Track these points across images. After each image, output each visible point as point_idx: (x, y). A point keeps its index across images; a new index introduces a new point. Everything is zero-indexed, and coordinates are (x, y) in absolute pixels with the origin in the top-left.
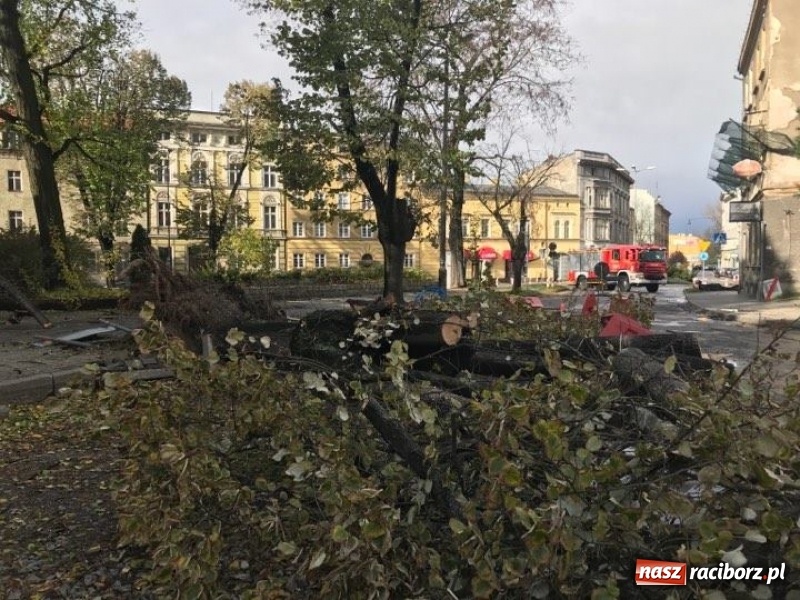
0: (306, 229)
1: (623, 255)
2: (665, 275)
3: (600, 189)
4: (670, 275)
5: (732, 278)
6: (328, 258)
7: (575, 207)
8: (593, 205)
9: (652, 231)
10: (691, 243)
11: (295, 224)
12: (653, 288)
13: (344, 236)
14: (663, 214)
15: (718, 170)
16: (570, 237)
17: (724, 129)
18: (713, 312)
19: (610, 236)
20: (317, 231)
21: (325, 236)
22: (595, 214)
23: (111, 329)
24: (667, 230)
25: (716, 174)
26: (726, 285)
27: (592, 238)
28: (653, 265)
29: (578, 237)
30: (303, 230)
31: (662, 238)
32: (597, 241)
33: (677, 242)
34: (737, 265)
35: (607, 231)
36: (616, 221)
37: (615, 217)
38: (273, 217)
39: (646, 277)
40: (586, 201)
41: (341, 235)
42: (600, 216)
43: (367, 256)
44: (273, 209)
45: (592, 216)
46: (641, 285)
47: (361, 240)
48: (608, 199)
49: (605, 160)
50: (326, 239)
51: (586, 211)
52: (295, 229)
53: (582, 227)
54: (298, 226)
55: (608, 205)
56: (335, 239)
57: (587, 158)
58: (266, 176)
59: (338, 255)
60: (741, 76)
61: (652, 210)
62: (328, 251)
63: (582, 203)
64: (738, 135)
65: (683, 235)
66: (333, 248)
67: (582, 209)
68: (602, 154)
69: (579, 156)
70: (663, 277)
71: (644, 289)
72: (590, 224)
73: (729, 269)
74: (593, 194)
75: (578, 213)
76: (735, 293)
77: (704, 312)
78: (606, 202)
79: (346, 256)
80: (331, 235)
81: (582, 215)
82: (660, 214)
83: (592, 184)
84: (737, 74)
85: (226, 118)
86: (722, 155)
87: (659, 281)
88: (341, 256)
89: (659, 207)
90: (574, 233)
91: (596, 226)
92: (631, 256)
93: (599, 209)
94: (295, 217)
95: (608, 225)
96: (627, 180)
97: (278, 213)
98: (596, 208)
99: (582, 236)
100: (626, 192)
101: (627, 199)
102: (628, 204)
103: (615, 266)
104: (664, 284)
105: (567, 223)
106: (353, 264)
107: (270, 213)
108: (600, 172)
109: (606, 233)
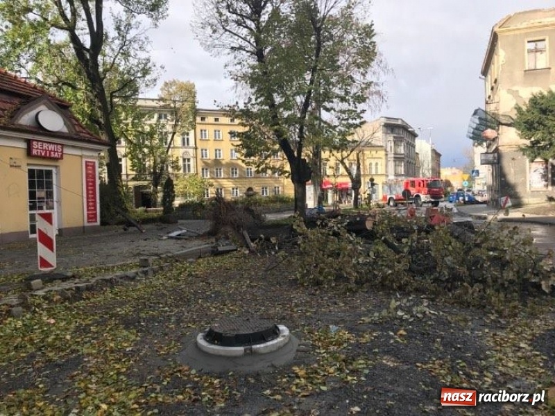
0: (210, 172)
1: (417, 184)
2: (443, 196)
3: (397, 141)
4: (445, 196)
5: (483, 196)
6: (225, 191)
7: (382, 153)
8: (393, 152)
9: (430, 167)
10: (455, 174)
11: (203, 169)
12: (436, 204)
13: (235, 176)
14: (436, 155)
15: (473, 133)
16: (379, 173)
17: (475, 113)
18: (475, 216)
19: (405, 171)
20: (217, 174)
21: (222, 176)
22: (395, 158)
23: (184, 231)
24: (439, 165)
25: (471, 135)
26: (480, 201)
27: (393, 173)
28: (435, 190)
29: (385, 173)
30: (208, 173)
31: (436, 171)
32: (397, 175)
33: (446, 174)
34: (485, 188)
35: (403, 168)
36: (408, 162)
37: (407, 159)
38: (189, 166)
39: (432, 198)
40: (389, 149)
41: (233, 176)
42: (398, 159)
43: (250, 189)
44: (189, 160)
45: (392, 159)
46: (428, 202)
47: (246, 178)
48: (402, 147)
49: (399, 122)
50: (224, 178)
51: (389, 156)
52: (203, 172)
53: (386, 166)
54: (205, 171)
55: (402, 152)
56: (230, 178)
57: (388, 122)
58: (184, 139)
59: (231, 189)
60: (483, 77)
61: (430, 153)
62: (225, 186)
63: (386, 151)
64: (483, 116)
65: (450, 168)
66: (228, 184)
67: (386, 155)
68: (398, 119)
69: (383, 121)
70: (442, 197)
71: (430, 205)
72: (391, 164)
73: (480, 191)
74: (393, 144)
75: (384, 157)
76: (485, 205)
77: (470, 216)
78: (401, 150)
79: (237, 189)
80: (226, 176)
81: (386, 159)
82: (434, 155)
83: (392, 139)
84: (481, 76)
85: (162, 103)
86: (475, 126)
87: (440, 200)
88: (233, 189)
89: (434, 151)
90: (381, 170)
91: (395, 166)
92: (422, 185)
93: (397, 154)
94: (203, 164)
95: (403, 164)
96: (414, 135)
97: (192, 163)
98: (395, 154)
99: (386, 172)
100: (412, 143)
101: (414, 147)
102: (414, 151)
103: (413, 191)
104: (442, 202)
105: (377, 164)
106: (241, 195)
107: (187, 163)
108: (397, 130)
109: (402, 170)
